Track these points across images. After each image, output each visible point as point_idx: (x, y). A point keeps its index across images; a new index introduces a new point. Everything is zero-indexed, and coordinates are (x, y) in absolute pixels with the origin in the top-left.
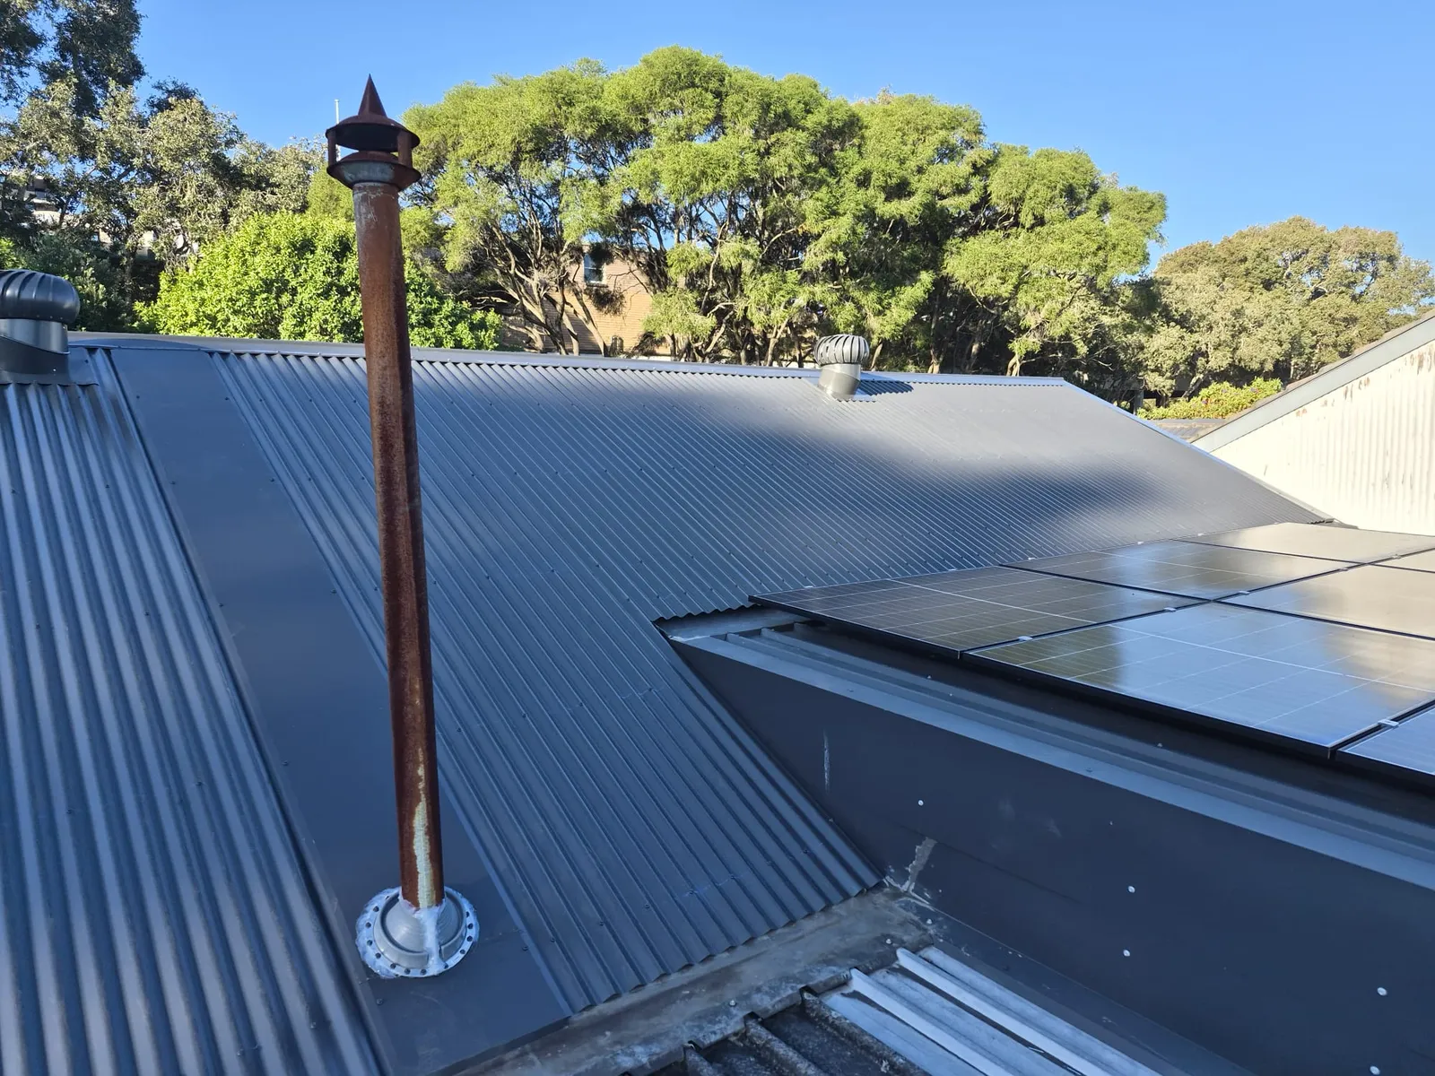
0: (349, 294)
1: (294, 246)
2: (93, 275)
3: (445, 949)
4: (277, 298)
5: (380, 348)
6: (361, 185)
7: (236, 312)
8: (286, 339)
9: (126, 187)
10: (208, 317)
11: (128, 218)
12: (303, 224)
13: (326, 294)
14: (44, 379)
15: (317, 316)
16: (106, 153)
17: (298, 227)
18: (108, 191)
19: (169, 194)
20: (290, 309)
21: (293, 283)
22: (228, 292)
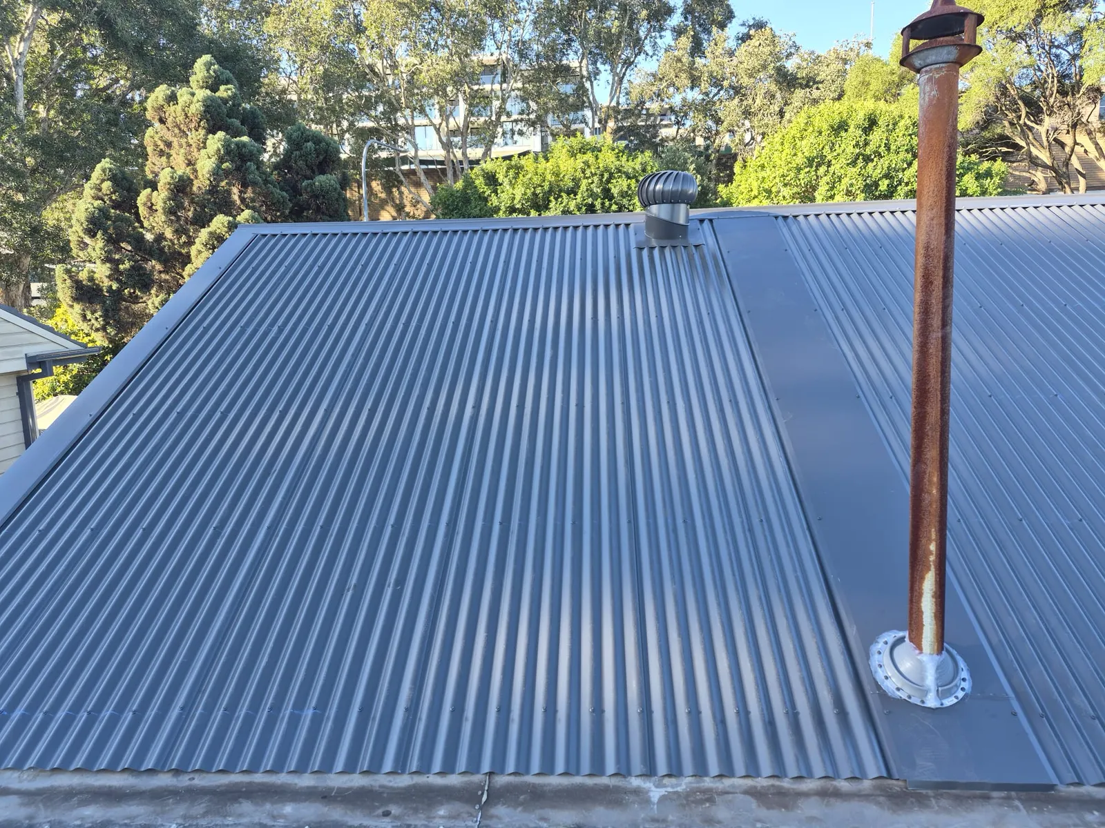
0: (872, 160)
1: (832, 127)
2: (694, 169)
3: (942, 691)
4: (816, 171)
5: (931, 201)
6: (927, 68)
7: (785, 185)
8: (820, 202)
9: (718, 103)
10: (766, 191)
11: (717, 124)
12: (841, 110)
13: (853, 163)
14: (674, 243)
15: (845, 181)
16: (707, 81)
17: (837, 112)
18: (706, 108)
19: (745, 103)
20: (825, 178)
21: (829, 157)
22: (782, 170)
